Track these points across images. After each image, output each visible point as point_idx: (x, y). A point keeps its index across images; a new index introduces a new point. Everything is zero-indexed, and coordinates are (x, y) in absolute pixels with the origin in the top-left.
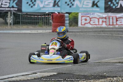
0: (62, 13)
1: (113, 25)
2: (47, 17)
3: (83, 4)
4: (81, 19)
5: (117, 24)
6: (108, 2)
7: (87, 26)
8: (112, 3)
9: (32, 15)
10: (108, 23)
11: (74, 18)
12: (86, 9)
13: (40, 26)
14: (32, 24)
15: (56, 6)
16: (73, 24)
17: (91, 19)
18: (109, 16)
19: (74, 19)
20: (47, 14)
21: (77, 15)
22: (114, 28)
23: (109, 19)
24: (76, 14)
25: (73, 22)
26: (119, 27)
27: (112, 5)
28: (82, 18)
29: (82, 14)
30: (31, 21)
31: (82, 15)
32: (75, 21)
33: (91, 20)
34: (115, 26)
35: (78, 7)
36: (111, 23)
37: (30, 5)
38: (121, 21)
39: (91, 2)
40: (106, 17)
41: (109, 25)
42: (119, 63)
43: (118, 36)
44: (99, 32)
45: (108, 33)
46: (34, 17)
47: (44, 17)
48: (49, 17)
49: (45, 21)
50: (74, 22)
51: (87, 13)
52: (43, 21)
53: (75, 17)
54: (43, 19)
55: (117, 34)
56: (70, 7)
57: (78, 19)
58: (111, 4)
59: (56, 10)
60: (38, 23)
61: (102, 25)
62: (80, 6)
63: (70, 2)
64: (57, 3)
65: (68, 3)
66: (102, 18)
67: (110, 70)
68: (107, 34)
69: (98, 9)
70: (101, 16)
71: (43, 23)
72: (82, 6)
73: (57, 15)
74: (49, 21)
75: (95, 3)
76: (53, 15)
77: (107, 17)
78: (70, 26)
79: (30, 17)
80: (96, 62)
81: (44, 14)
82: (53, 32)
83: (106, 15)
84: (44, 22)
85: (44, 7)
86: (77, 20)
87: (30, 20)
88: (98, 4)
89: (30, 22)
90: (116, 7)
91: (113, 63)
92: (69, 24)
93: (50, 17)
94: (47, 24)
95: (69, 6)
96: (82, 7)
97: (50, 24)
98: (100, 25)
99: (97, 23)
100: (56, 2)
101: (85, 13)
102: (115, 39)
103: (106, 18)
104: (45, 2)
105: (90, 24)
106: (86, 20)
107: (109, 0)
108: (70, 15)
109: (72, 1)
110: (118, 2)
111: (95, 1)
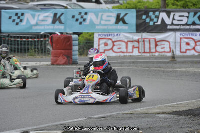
0: (67, 34)
1: (150, 52)
2: (42, 41)
3: (102, 19)
4: (98, 42)
5: (156, 51)
6: (142, 15)
7: (108, 55)
8: (148, 17)
9: (18, 38)
10: (142, 50)
11: (86, 41)
12: (106, 28)
13: (32, 55)
14: (18, 52)
15: (58, 22)
16: (86, 51)
17: (115, 44)
18: (143, 38)
19: (87, 43)
20: (42, 35)
22: (152, 58)
23: (143, 43)
24: (91, 36)
25: (85, 49)
26: (159, 55)
27: (148, 20)
28: (99, 42)
29: (99, 35)
30: (16, 47)
31: (100, 37)
32: (89, 46)
33: (114, 45)
34: (154, 54)
36: (147, 50)
37: (14, 21)
38: (163, 47)
40: (138, 40)
41: (145, 53)
42: (164, 113)
43: (159, 70)
44: (128, 65)
45: (143, 65)
46: (22, 40)
47: (38, 41)
48: (46, 41)
49: (40, 47)
50: (87, 48)
51: (109, 34)
52: (37, 47)
53: (88, 40)
54: (37, 44)
55: (157, 68)
56: (81, 23)
57: (93, 43)
59: (58, 29)
60: (28, 50)
61: (132, 53)
62: (96, 21)
63: (80, 16)
64: (60, 18)
65: (76, 18)
66: (132, 42)
67: (149, 126)
68: (142, 67)
69: (125, 27)
70: (130, 38)
71: (37, 50)
73: (60, 38)
74: (45, 47)
76: (52, 37)
77: (140, 40)
78: (81, 55)
79: (15, 41)
80: (125, 112)
81: (38, 36)
82: (53, 64)
83: (139, 36)
84: (38, 49)
85: (37, 25)
87: (15, 45)
88: (126, 19)
89: (15, 49)
90: (155, 23)
91: (154, 113)
92: (78, 51)
93: (48, 41)
94: (42, 53)
95: (78, 23)
96: (100, 24)
97: (48, 51)
98: (130, 53)
99: (125, 50)
100: (58, 17)
101: (104, 34)
102: (154, 75)
103: (138, 42)
104: (39, 16)
105: (114, 51)
106: (106, 45)
107: (143, 12)
108: (81, 38)
109: (83, 14)
110: (158, 15)
111: (120, 14)
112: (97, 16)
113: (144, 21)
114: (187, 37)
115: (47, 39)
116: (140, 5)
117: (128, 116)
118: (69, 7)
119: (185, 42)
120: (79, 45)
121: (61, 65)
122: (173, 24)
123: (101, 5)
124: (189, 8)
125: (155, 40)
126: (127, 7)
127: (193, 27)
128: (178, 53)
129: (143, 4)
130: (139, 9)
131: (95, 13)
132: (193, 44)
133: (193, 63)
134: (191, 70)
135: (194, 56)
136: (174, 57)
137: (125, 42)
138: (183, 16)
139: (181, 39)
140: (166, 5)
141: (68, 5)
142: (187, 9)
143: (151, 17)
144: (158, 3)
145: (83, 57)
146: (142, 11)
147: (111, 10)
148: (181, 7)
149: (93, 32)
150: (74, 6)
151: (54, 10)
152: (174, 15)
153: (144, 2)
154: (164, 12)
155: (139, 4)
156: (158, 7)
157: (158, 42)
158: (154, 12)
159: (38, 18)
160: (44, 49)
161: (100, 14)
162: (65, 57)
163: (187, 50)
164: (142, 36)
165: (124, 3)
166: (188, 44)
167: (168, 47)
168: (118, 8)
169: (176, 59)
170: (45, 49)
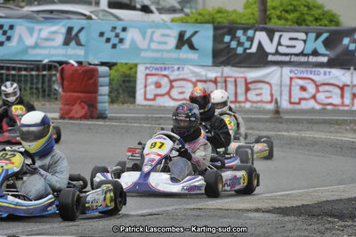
0: (90, 64)
1: (236, 101)
2: (44, 76)
3: (151, 40)
4: (144, 81)
5: (247, 100)
6: (224, 35)
7: (161, 104)
8: (234, 37)
9: (2, 68)
11: (123, 79)
12: (159, 55)
15: (73, 43)
16: (121, 96)
17: (174, 84)
18: (225, 75)
19: (124, 81)
20: (45, 65)
21: (134, 70)
22: (240, 111)
23: (224, 84)
24: (131, 68)
25: (121, 91)
26: (252, 107)
27: (234, 44)
28: (146, 79)
29: (147, 68)
31: (148, 72)
32: (127, 87)
33: (172, 87)
34: (243, 105)
35: (135, 49)
36: (231, 97)
38: (258, 92)
39: (174, 34)
40: (216, 78)
42: (257, 210)
46: (8, 73)
47: (38, 75)
48: (51, 76)
49: (40, 86)
50: (123, 90)
51: (163, 66)
52: (34, 86)
53: (126, 76)
54: (35, 81)
56: (114, 46)
57: (135, 81)
58: (231, 40)
59: (73, 55)
62: (142, 44)
63: (113, 34)
64: (77, 35)
65: (106, 36)
66: (205, 81)
69: (192, 55)
70: (202, 75)
71: (35, 91)
72: (149, 45)
73: (76, 70)
74: (50, 86)
75: (187, 36)
76: (62, 69)
77: (218, 79)
78: (112, 102)
80: (189, 207)
81: (38, 66)
82: (62, 117)
83: (217, 72)
84: (37, 88)
85: (36, 46)
86: (131, 84)
88: (194, 40)
90: (245, 49)
91: (239, 210)
92: (109, 96)
93: (55, 75)
94: (44, 96)
95: (110, 45)
97: (55, 94)
100: (74, 33)
101: (155, 66)
103: (215, 82)
104: (40, 30)
105: (171, 98)
106: (158, 85)
107: (226, 30)
108: (113, 72)
109: (118, 30)
110: (252, 35)
111: (185, 32)
112: (144, 35)
113: (225, 45)
114: (302, 76)
115: (54, 72)
116: (221, 17)
117: (195, 213)
118: (94, 17)
119: (297, 85)
120: (110, 84)
121: (77, 119)
122: (277, 53)
123: (151, 15)
124: (307, 25)
125: (246, 80)
126: (196, 20)
127: (313, 59)
128: (285, 104)
129: (225, 15)
130: (219, 23)
131: (139, 29)
132: (311, 89)
133: (311, 122)
134: (308, 134)
135: (312, 111)
136: (277, 112)
137: (191, 81)
138: (296, 39)
139: (291, 78)
140: (265, 17)
141: (92, 12)
142: (304, 27)
143: (239, 38)
144: (253, 14)
145: (116, 106)
146: (224, 27)
147: (169, 23)
148: (293, 22)
149: (135, 62)
150: (103, 16)
151: (67, 21)
152: (281, 36)
153: (228, 12)
154: (262, 30)
155: (219, 15)
156: (252, 21)
157: (251, 83)
158: (245, 30)
159: (39, 35)
160: (47, 89)
161: (149, 31)
162: (83, 104)
163: (301, 99)
164: (222, 72)
165: (192, 12)
166: (303, 89)
167: (269, 92)
168: (182, 21)
169: (281, 115)
170: (50, 90)
